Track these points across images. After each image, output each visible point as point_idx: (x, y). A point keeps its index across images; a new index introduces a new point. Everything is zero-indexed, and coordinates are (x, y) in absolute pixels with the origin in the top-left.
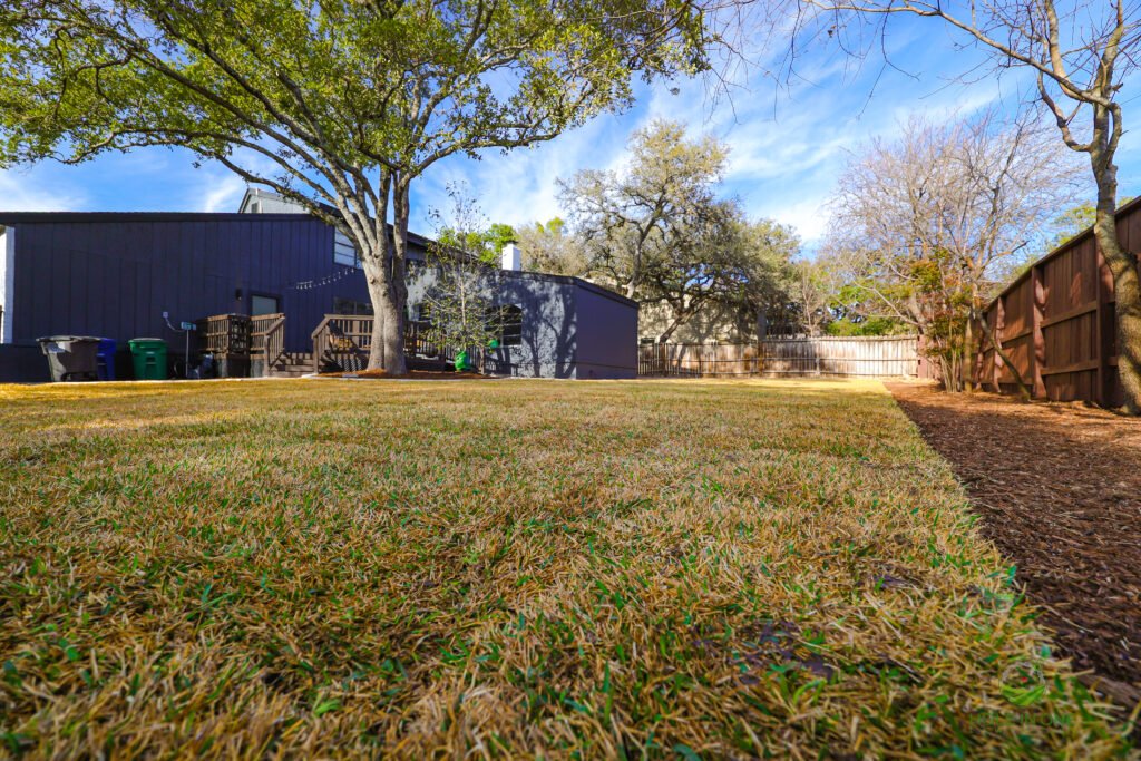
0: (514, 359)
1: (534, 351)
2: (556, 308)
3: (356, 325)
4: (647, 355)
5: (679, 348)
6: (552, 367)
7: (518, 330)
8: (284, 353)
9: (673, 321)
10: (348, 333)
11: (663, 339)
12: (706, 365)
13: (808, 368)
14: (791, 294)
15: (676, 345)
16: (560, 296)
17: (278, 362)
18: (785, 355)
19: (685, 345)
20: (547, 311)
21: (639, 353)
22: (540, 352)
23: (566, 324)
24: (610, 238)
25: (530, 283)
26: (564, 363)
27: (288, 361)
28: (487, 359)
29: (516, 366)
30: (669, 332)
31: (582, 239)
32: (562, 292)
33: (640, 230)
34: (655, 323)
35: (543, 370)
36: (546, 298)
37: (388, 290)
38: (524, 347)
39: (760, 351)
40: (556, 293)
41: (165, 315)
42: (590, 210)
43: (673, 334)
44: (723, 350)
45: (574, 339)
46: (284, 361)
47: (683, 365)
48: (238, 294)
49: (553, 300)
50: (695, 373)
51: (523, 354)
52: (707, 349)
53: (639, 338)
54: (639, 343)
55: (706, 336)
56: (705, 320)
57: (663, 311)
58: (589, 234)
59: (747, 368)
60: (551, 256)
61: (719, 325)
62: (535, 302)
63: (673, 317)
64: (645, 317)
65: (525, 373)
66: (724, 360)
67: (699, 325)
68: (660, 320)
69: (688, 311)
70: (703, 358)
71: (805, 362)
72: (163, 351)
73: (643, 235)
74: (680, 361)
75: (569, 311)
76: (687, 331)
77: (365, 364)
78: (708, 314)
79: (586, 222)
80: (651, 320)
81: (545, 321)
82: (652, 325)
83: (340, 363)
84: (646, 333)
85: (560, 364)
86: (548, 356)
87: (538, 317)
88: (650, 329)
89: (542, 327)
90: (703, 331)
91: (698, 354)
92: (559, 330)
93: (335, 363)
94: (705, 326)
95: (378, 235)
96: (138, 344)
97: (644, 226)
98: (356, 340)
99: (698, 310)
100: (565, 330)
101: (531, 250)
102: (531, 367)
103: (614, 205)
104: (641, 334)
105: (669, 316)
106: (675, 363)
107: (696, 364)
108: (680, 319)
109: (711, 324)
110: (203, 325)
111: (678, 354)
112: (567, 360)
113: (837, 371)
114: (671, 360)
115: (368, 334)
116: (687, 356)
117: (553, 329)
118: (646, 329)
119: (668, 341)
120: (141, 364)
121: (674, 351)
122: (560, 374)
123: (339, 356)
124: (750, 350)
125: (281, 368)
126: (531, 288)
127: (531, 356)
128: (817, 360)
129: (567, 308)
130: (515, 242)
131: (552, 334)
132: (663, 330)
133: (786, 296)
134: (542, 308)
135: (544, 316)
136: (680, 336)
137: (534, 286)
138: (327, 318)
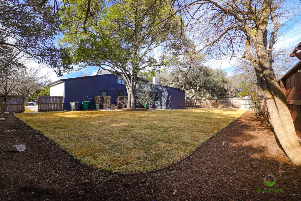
0: (156, 105)
1: (161, 103)
2: (166, 94)
3: (124, 98)
4: (187, 102)
5: (196, 100)
6: (165, 107)
7: (157, 98)
8: (111, 104)
9: (194, 93)
10: (123, 100)
11: (192, 98)
12: (203, 105)
13: (229, 106)
14: (225, 87)
15: (195, 100)
16: (167, 91)
17: (110, 107)
18: (223, 102)
19: (197, 100)
20: (164, 94)
21: (185, 101)
22: (162, 103)
23: (168, 97)
24: (178, 75)
25: (160, 88)
26: (168, 106)
27: (112, 106)
28: (150, 104)
29: (157, 106)
30: (193, 96)
31: (171, 75)
32: (167, 90)
33: (186, 73)
34: (190, 94)
35: (163, 107)
36: (163, 91)
37: (133, 93)
38: (158, 102)
39: (216, 102)
40: (166, 90)
41: (88, 96)
42: (174, 69)
43: (194, 96)
44: (206, 101)
45: (170, 101)
46: (111, 106)
47: (196, 105)
48: (100, 91)
49: (165, 92)
50: (200, 107)
51: (158, 104)
52: (203, 101)
53: (185, 97)
54: (185, 99)
55: (203, 97)
56: (202, 93)
57: (192, 90)
58: (173, 74)
59: (213, 106)
60: (164, 78)
61: (206, 94)
62: (161, 92)
63: (194, 92)
64: (187, 92)
65: (159, 108)
66: (207, 104)
67: (201, 94)
68: (191, 93)
69: (198, 91)
70: (201, 103)
71: (228, 105)
72: (88, 104)
73: (186, 75)
74: (196, 104)
75: (169, 94)
76: (198, 96)
77: (126, 107)
78: (203, 91)
79: (172, 71)
80: (189, 93)
81: (163, 96)
82: (189, 94)
83: (121, 106)
84: (187, 96)
85: (167, 106)
86: (164, 104)
87: (162, 95)
88: (188, 95)
89: (162, 98)
90: (202, 96)
91: (200, 102)
92: (166, 99)
93: (120, 106)
94: (202, 94)
95: (131, 82)
96: (84, 103)
97: (186, 72)
98: (124, 102)
99: (201, 90)
100: (168, 99)
101: (159, 77)
102: (160, 107)
103: (179, 68)
104: (186, 96)
105: (193, 92)
106: (194, 104)
107: (200, 105)
108: (196, 93)
109: (204, 94)
110: (94, 98)
111: (195, 102)
112: (168, 105)
113: (237, 107)
114: (194, 103)
115: (127, 100)
116: (197, 103)
117: (165, 98)
118: (187, 95)
119: (193, 98)
120: (84, 107)
121: (194, 101)
122: (166, 108)
123: (121, 105)
124: (214, 101)
125: (110, 108)
126: (160, 89)
127: (160, 104)
128: (232, 104)
129: (168, 93)
130: (155, 76)
131: (164, 99)
132: (192, 95)
133: (223, 87)
134: (163, 93)
135: (163, 95)
136: (196, 97)
137: (161, 88)
138: (119, 97)
